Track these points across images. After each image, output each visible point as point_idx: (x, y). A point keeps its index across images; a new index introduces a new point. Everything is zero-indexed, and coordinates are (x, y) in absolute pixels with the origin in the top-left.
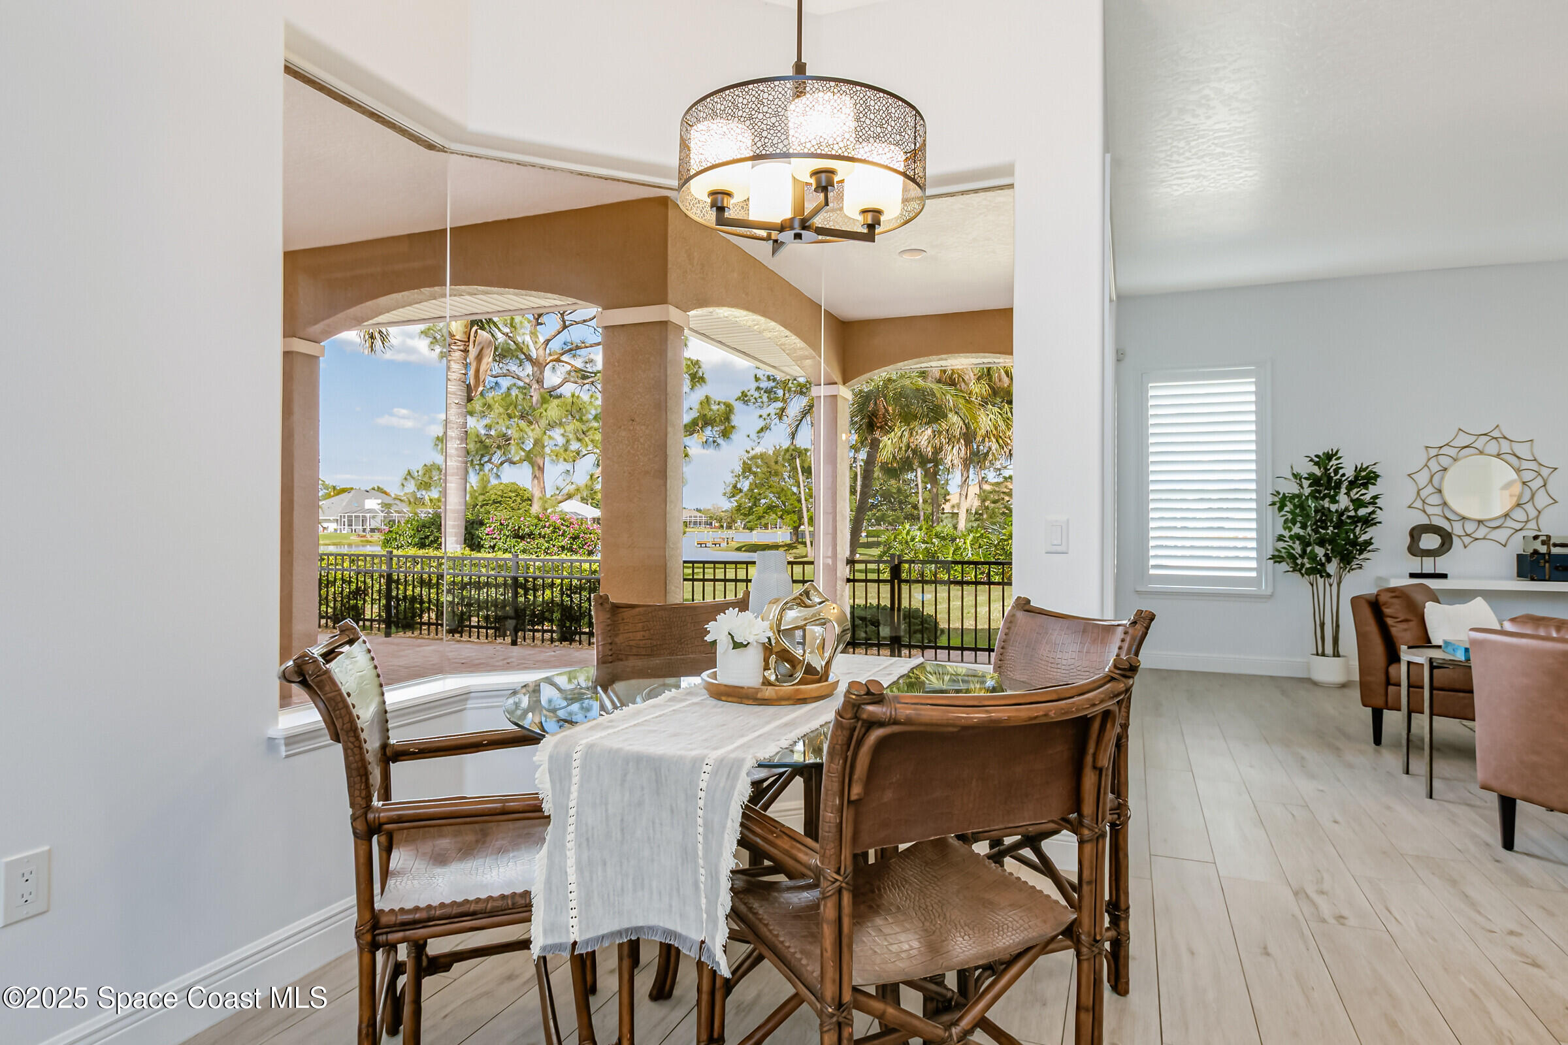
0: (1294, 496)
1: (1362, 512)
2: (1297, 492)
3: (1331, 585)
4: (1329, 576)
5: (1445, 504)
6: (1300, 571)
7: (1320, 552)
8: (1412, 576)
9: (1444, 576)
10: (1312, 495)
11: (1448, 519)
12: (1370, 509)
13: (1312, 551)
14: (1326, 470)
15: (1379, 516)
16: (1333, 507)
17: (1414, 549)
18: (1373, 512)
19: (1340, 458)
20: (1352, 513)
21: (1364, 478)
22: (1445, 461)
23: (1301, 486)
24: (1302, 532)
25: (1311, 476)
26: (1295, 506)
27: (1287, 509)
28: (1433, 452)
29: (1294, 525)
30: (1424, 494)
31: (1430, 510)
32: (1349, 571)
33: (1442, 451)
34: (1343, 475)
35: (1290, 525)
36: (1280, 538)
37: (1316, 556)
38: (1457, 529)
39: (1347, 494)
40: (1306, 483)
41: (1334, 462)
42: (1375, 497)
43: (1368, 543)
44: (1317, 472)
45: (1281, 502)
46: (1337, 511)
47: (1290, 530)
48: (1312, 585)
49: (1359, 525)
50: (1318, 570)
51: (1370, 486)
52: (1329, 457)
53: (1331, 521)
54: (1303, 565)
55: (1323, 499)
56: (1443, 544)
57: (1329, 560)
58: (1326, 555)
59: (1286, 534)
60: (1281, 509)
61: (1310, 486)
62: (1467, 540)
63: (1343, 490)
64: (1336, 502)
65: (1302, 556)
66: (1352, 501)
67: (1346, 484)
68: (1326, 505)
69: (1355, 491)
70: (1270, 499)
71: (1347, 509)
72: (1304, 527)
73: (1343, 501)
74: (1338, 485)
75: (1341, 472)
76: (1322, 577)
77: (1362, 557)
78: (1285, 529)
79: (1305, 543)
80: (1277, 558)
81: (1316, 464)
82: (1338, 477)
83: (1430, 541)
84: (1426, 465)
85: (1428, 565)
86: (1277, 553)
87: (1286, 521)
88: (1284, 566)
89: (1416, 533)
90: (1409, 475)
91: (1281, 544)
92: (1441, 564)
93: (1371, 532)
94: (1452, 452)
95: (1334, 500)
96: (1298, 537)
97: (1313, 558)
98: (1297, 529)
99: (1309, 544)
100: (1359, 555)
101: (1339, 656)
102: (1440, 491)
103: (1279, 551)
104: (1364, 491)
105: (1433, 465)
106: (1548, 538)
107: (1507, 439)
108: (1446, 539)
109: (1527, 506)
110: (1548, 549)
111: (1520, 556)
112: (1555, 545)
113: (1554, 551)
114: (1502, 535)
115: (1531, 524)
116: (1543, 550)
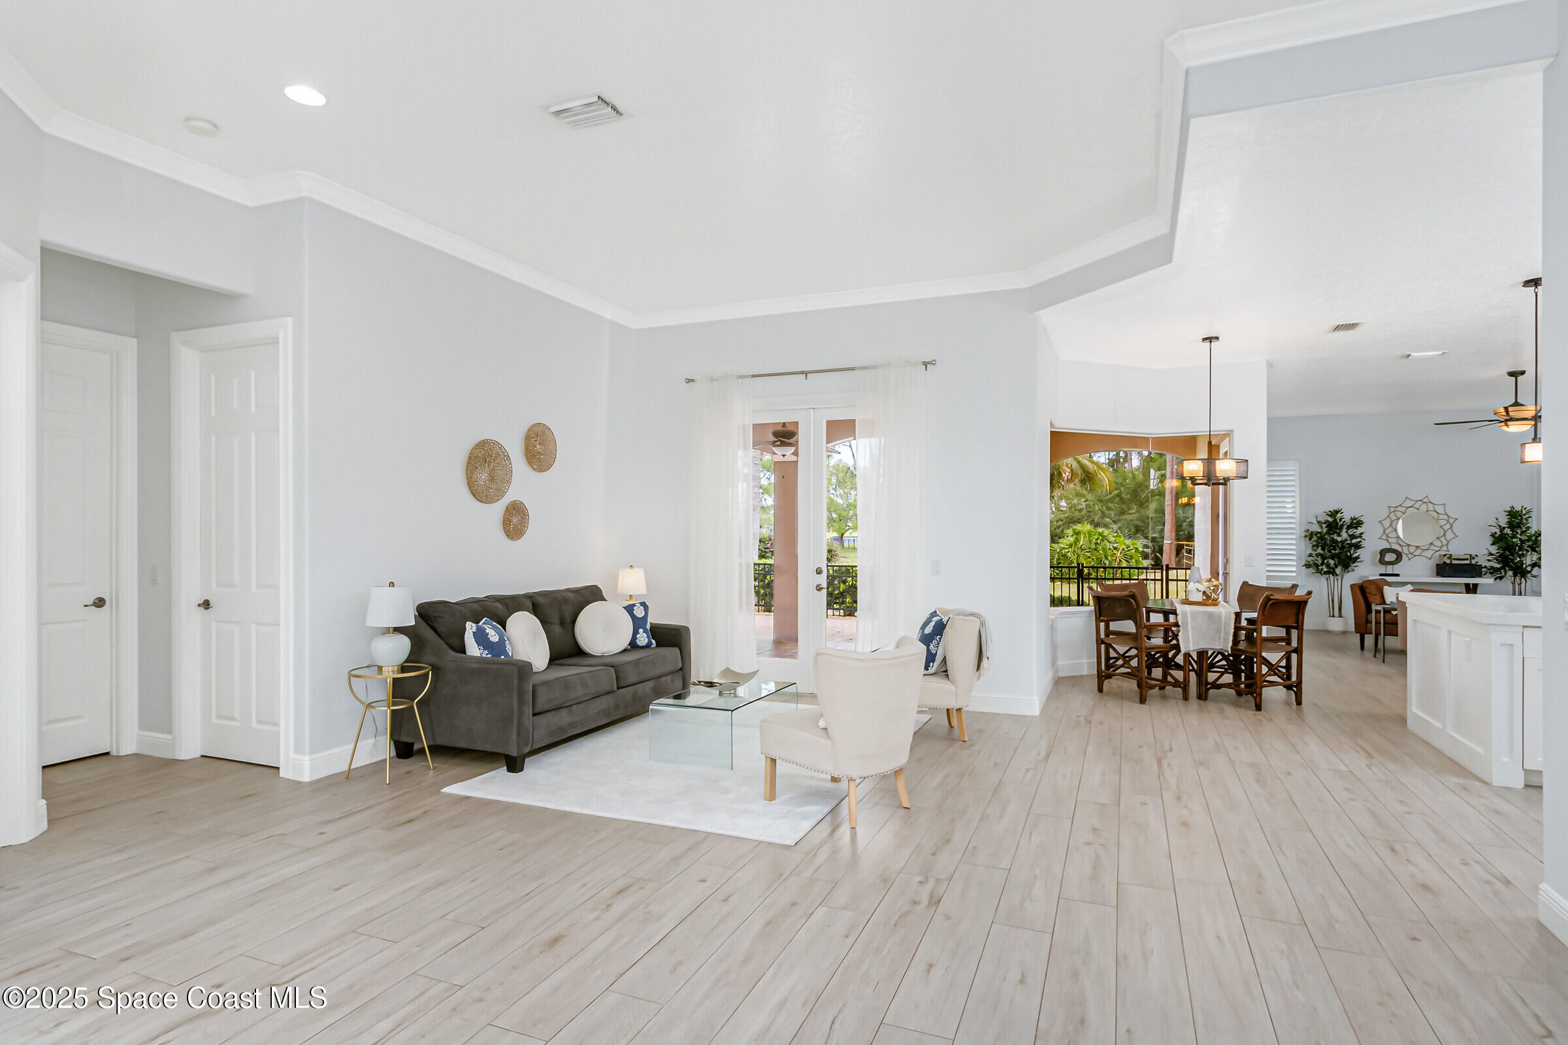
0: (1318, 533)
1: (1354, 541)
2: (1320, 531)
3: (1338, 580)
4: (1337, 575)
5: (1398, 537)
6: (1320, 573)
7: (1332, 562)
8: (1381, 575)
9: (1398, 575)
10: (1328, 533)
11: (1400, 545)
12: (1359, 540)
13: (1328, 562)
14: (1336, 520)
15: (1363, 544)
16: (1339, 539)
17: (1382, 561)
18: (1361, 542)
19: (1342, 513)
20: (1349, 542)
21: (1356, 523)
22: (1398, 514)
23: (1322, 527)
24: (1322, 552)
25: (1327, 521)
26: (1318, 538)
27: (1313, 539)
28: (1392, 509)
29: (1318, 548)
30: (1387, 531)
31: (1390, 540)
32: (1347, 572)
33: (1397, 509)
34: (1344, 522)
35: (1315, 548)
36: (1310, 555)
37: (1330, 564)
38: (1405, 550)
39: (1347, 532)
40: (1324, 526)
41: (1339, 515)
42: (1362, 533)
43: (1358, 558)
44: (1330, 519)
45: (1310, 535)
46: (1341, 541)
47: (1316, 551)
48: (1327, 580)
49: (1353, 548)
50: (1331, 572)
51: (1359, 528)
52: (1337, 512)
53: (1338, 546)
54: (1322, 569)
55: (1333, 534)
56: (1397, 559)
57: (1336, 567)
58: (1335, 564)
59: (1314, 553)
60: (1310, 539)
61: (1326, 527)
62: (1410, 556)
63: (1345, 530)
64: (1340, 536)
65: (1322, 564)
66: (1349, 536)
67: (1345, 527)
68: (1335, 538)
69: (1351, 530)
70: (1303, 534)
71: (1346, 540)
72: (1323, 549)
73: (1344, 535)
74: (1342, 526)
75: (1343, 520)
76: (1333, 575)
77: (1354, 565)
78: (1313, 550)
79: (1323, 557)
80: (1308, 566)
81: (1330, 516)
82: (1341, 523)
83: (1390, 557)
84: (1388, 516)
85: (1389, 569)
86: (1307, 563)
87: (1313, 546)
88: (1311, 570)
89: (1383, 552)
90: (1380, 522)
91: (1310, 559)
92: (1396, 569)
93: (1359, 552)
94: (1403, 510)
95: (1339, 535)
96: (1320, 555)
97: (1328, 566)
98: (1319, 551)
99: (1326, 558)
100: (1353, 563)
101: (1342, 617)
102: (1395, 531)
103: (1309, 562)
104: (1356, 531)
105: (1392, 516)
106: (1451, 555)
107: (1431, 503)
108: (1399, 556)
109: (1443, 539)
110: (1451, 561)
111: (1437, 564)
112: (1454, 559)
113: (1454, 562)
114: (1429, 554)
115: (1445, 548)
116: (1448, 561)
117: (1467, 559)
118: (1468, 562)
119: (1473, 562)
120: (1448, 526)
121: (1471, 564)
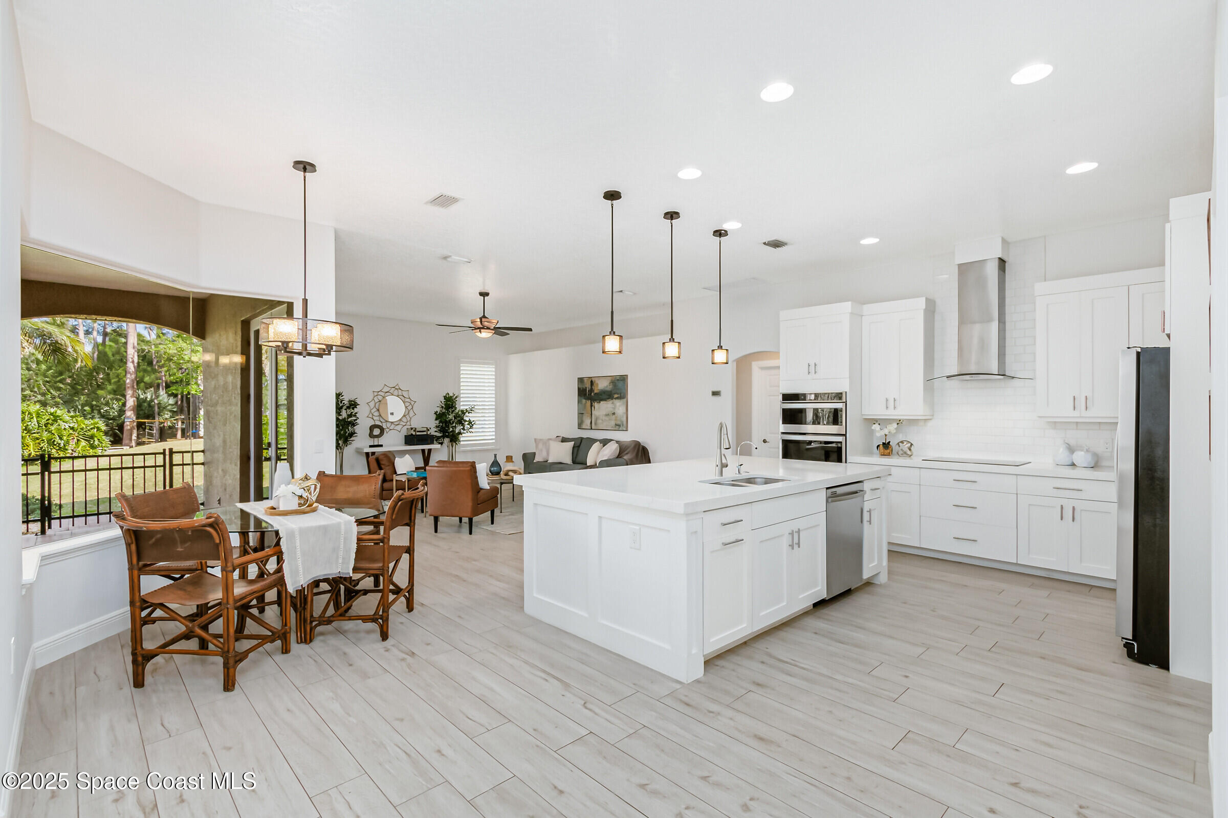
5: (380, 415)
8: (371, 446)
9: (381, 446)
11: (381, 422)
12: (355, 418)
14: (337, 401)
15: (358, 421)
16: (341, 418)
17: (371, 436)
18: (355, 420)
19: (342, 396)
21: (352, 405)
22: (380, 398)
28: (376, 394)
30: (373, 411)
31: (375, 418)
32: (347, 446)
33: (379, 393)
34: (344, 403)
38: (385, 426)
39: (346, 412)
41: (339, 398)
42: (356, 413)
49: (350, 425)
51: (355, 409)
56: (381, 433)
62: (387, 430)
63: (345, 410)
64: (341, 415)
66: (351, 414)
67: (345, 407)
69: (349, 410)
73: (345, 415)
74: (342, 407)
75: (343, 402)
77: (351, 439)
81: (336, 397)
82: (342, 404)
83: (377, 432)
84: (373, 399)
85: (376, 441)
89: (372, 428)
90: (368, 404)
92: (381, 441)
93: (354, 428)
94: (383, 394)
100: (351, 438)
102: (378, 410)
104: (353, 411)
105: (377, 400)
106: (416, 428)
107: (400, 389)
108: (382, 430)
109: (407, 416)
110: (416, 433)
111: (405, 436)
112: (418, 432)
113: (418, 433)
114: (399, 428)
115: (408, 423)
116: (414, 433)
117: (425, 431)
118: (425, 433)
119: (429, 433)
120: (410, 408)
121: (427, 435)
